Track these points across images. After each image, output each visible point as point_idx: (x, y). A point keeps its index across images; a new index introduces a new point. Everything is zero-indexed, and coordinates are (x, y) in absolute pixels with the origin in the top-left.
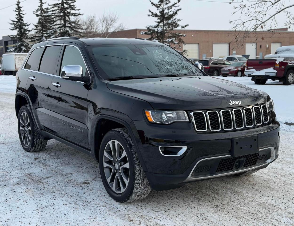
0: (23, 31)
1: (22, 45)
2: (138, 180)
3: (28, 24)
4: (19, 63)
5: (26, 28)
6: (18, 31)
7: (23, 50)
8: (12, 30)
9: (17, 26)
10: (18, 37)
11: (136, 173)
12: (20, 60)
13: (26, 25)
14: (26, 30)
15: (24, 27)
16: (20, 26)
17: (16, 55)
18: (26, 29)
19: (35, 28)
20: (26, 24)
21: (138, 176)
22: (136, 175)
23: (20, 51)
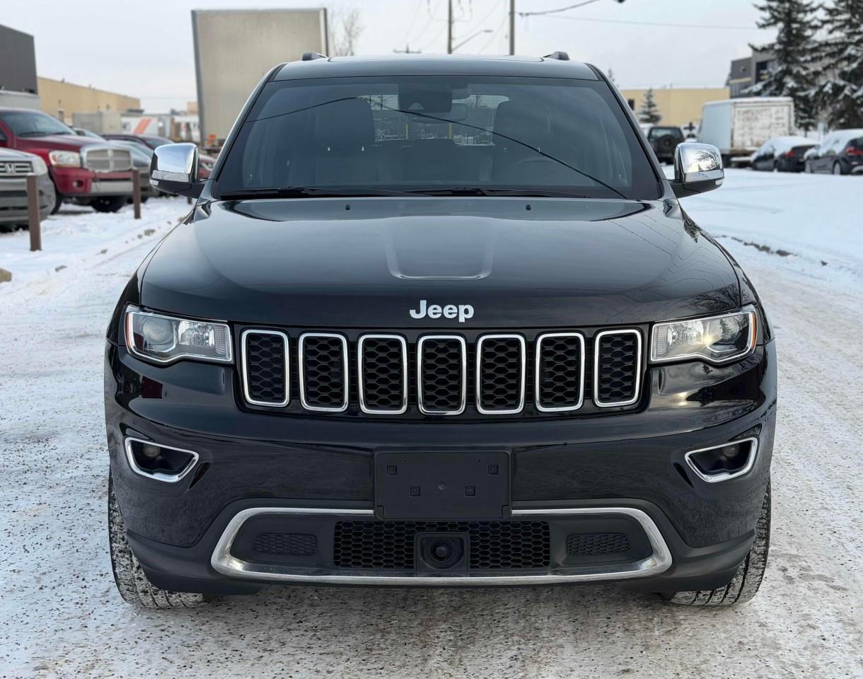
0: (796, 29)
1: (787, 72)
2: (122, 542)
3: (814, 5)
4: (743, 128)
5: (809, 17)
6: (782, 31)
7: (788, 88)
8: (763, 26)
9: (779, 12)
10: (777, 47)
11: (115, 517)
12: (748, 119)
13: (808, 8)
14: (805, 25)
15: (801, 16)
16: (789, 14)
17: (737, 105)
18: (808, 22)
19: (828, 18)
20: (807, 5)
21: (121, 526)
22: (113, 523)
23: (777, 92)
